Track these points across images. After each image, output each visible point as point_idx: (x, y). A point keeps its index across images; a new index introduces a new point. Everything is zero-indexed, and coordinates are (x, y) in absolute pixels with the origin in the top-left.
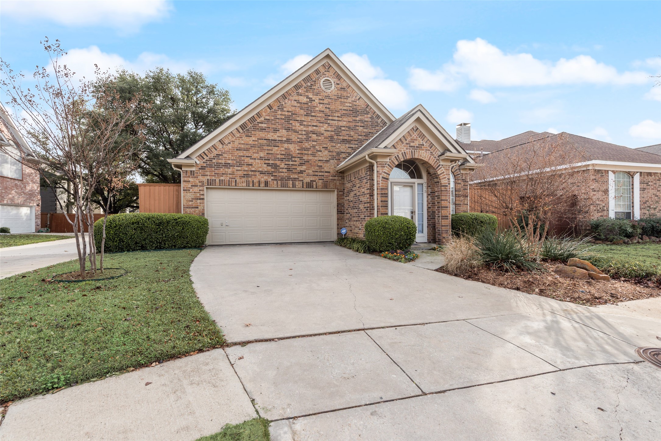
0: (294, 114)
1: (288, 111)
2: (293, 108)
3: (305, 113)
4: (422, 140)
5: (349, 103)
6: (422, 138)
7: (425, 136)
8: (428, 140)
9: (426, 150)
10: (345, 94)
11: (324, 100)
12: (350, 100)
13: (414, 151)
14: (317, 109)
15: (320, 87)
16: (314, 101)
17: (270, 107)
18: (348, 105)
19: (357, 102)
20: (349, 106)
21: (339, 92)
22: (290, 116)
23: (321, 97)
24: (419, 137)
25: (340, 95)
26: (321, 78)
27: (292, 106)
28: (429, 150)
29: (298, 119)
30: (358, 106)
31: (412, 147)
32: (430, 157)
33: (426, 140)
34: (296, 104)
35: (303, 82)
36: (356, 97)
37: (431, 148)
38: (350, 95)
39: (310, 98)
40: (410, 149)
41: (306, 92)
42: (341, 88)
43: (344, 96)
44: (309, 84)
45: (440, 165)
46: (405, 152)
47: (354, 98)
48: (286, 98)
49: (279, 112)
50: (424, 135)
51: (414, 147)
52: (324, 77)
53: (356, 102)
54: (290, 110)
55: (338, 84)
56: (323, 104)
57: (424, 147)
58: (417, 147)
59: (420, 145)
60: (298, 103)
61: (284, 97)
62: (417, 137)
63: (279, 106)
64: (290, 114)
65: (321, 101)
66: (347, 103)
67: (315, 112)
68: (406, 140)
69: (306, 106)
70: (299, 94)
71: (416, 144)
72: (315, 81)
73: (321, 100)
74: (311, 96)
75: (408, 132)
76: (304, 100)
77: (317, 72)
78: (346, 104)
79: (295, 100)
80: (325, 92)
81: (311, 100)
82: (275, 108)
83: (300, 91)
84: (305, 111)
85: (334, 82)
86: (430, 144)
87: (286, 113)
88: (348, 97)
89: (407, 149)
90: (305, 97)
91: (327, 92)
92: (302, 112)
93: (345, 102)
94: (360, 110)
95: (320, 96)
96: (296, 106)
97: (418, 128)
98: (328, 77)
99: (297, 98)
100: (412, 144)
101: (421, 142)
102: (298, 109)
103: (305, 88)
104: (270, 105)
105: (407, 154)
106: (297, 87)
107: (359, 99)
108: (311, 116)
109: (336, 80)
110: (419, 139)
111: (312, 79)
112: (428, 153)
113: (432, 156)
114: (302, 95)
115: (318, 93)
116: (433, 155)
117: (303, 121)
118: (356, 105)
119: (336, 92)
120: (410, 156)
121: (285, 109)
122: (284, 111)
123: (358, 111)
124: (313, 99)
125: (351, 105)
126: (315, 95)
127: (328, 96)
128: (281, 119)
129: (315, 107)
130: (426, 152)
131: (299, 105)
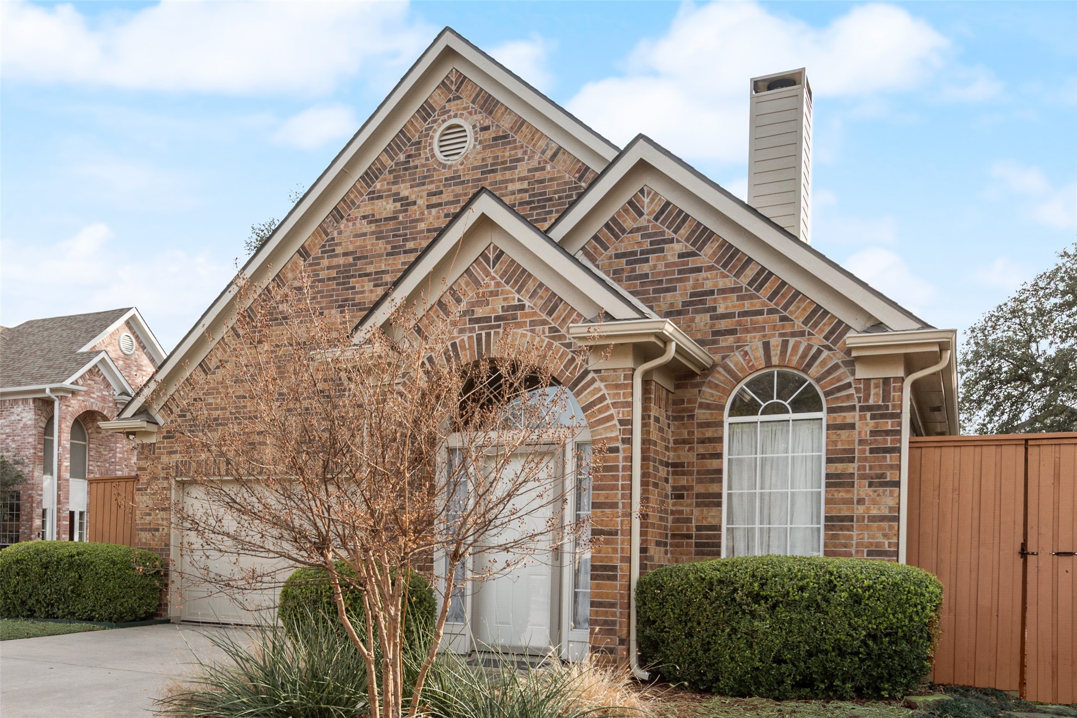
0: (359, 258)
1: (345, 254)
2: (359, 242)
3: (389, 247)
4: (518, 292)
5: (521, 179)
6: (516, 282)
7: (530, 275)
8: (541, 285)
9: (533, 323)
10: (507, 154)
11: (441, 193)
12: (522, 169)
13: (488, 335)
14: (422, 226)
15: (433, 156)
16: (414, 203)
17: (303, 253)
18: (518, 186)
19: (548, 167)
20: (520, 191)
21: (488, 153)
22: (351, 265)
23: (432, 187)
24: (507, 282)
25: (490, 161)
26: (435, 126)
27: (356, 236)
28: (544, 322)
29: (371, 269)
30: (551, 180)
31: (478, 320)
32: (550, 345)
33: (531, 286)
34: (367, 228)
35: (385, 158)
36: (543, 153)
37: (550, 313)
38: (525, 153)
39: (402, 199)
40: (472, 330)
41: (394, 183)
42: (495, 139)
43: (504, 163)
44: (402, 157)
45: (586, 373)
46: (454, 345)
47: (537, 157)
48: (342, 217)
49: (325, 262)
50: (524, 271)
51: (487, 320)
52: (444, 121)
53: (543, 169)
54: (351, 248)
55: (486, 128)
56: (440, 205)
57: (527, 315)
58: (498, 318)
59: (510, 308)
60: (370, 222)
61: (337, 215)
62: (498, 284)
63: (324, 246)
64: (350, 259)
65: (434, 200)
66: (512, 181)
67: (415, 239)
68: (459, 301)
69: (391, 225)
70: (375, 196)
71: (494, 310)
72: (419, 143)
73: (434, 194)
74: (405, 190)
75: (467, 271)
76: (387, 207)
77: (426, 112)
78: (511, 187)
79: (364, 217)
80: (444, 166)
81: (406, 203)
82: (316, 252)
83: (378, 185)
84: (388, 243)
85: (474, 127)
86: (549, 300)
87: (341, 261)
88: (519, 160)
89: (461, 331)
90: (391, 200)
91: (450, 167)
92: (382, 246)
93: (506, 181)
94: (555, 192)
95: (432, 182)
96: (365, 234)
97: (502, 253)
98: (455, 116)
99: (366, 209)
100: (480, 312)
101: (515, 298)
102: (370, 241)
103: (390, 172)
104: (303, 247)
105: (463, 348)
106: (369, 177)
107: (555, 155)
108: (405, 252)
109: (479, 117)
110: (508, 287)
111: (409, 140)
112: (542, 336)
113: (556, 344)
114: (380, 197)
115: (425, 177)
116: (562, 337)
117: (383, 272)
118: (541, 181)
119: (480, 157)
120: (472, 355)
121: (339, 250)
122: (336, 256)
123: (551, 199)
124: (413, 198)
125: (525, 185)
126: (418, 185)
127: (453, 178)
128: (329, 279)
129: (417, 221)
130: (533, 331)
131: (373, 227)
